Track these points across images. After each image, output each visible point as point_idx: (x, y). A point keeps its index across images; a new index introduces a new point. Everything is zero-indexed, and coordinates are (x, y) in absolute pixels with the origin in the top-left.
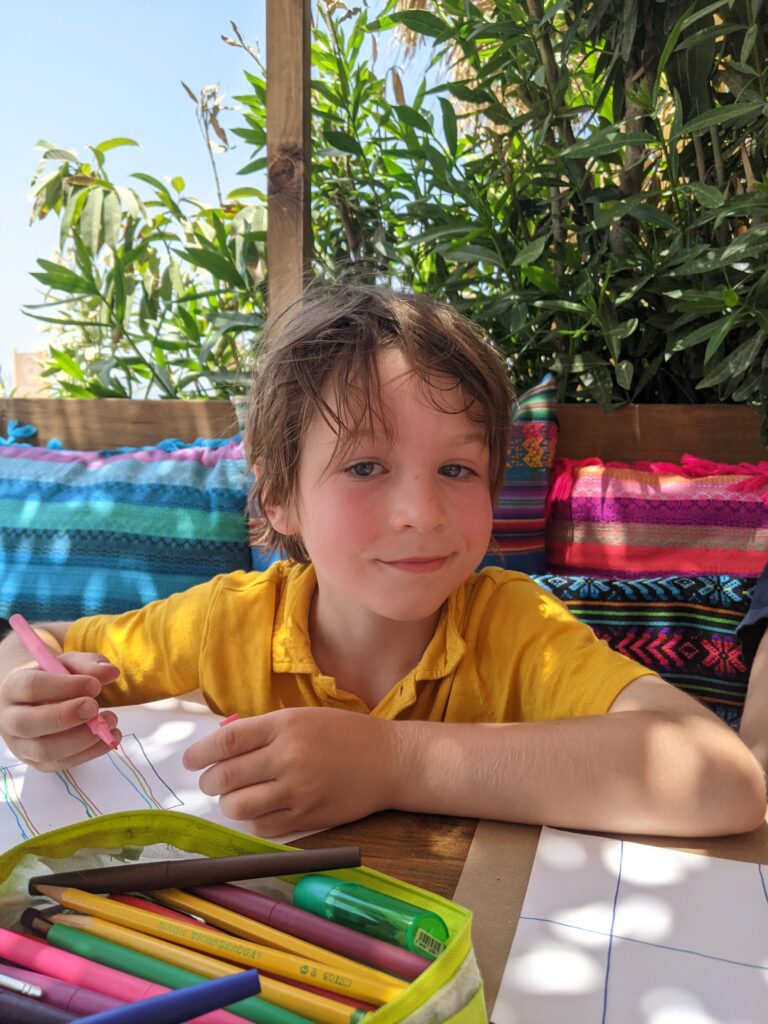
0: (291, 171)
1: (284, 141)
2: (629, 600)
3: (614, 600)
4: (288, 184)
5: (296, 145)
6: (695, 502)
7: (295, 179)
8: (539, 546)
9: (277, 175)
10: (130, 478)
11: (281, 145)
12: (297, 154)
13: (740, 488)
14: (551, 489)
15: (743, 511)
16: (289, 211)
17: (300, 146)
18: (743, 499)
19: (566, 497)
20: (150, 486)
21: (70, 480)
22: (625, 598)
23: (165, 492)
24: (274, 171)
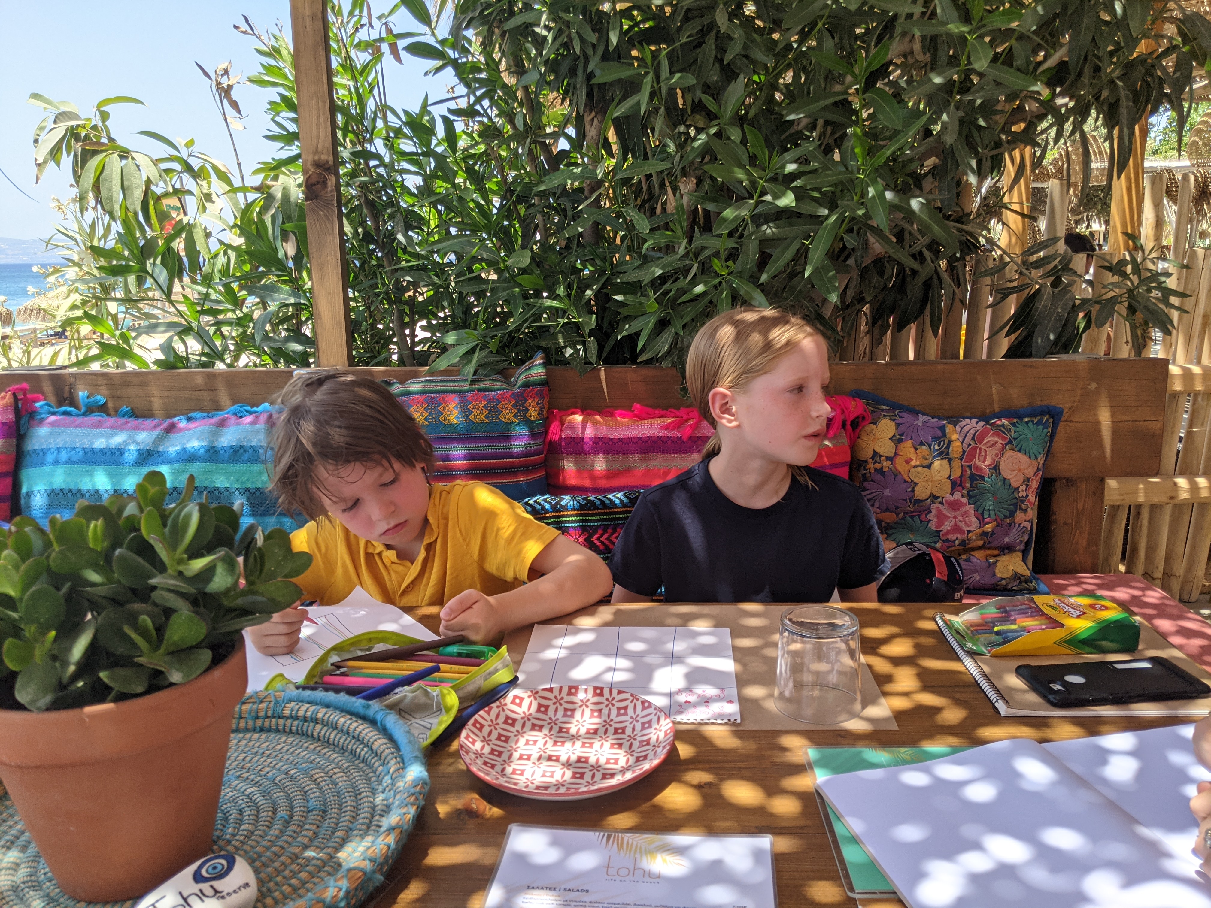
0: (325, 183)
1: (316, 158)
2: (598, 509)
3: (589, 509)
4: (323, 193)
5: (327, 162)
6: (640, 438)
7: (329, 189)
8: (542, 474)
9: (313, 185)
10: (212, 441)
11: (314, 161)
12: (329, 169)
13: (667, 427)
14: (546, 432)
15: (669, 443)
16: (325, 215)
17: (331, 162)
18: (669, 435)
19: (557, 439)
20: (231, 447)
21: (157, 446)
22: (596, 508)
23: (245, 451)
24: (311, 181)
